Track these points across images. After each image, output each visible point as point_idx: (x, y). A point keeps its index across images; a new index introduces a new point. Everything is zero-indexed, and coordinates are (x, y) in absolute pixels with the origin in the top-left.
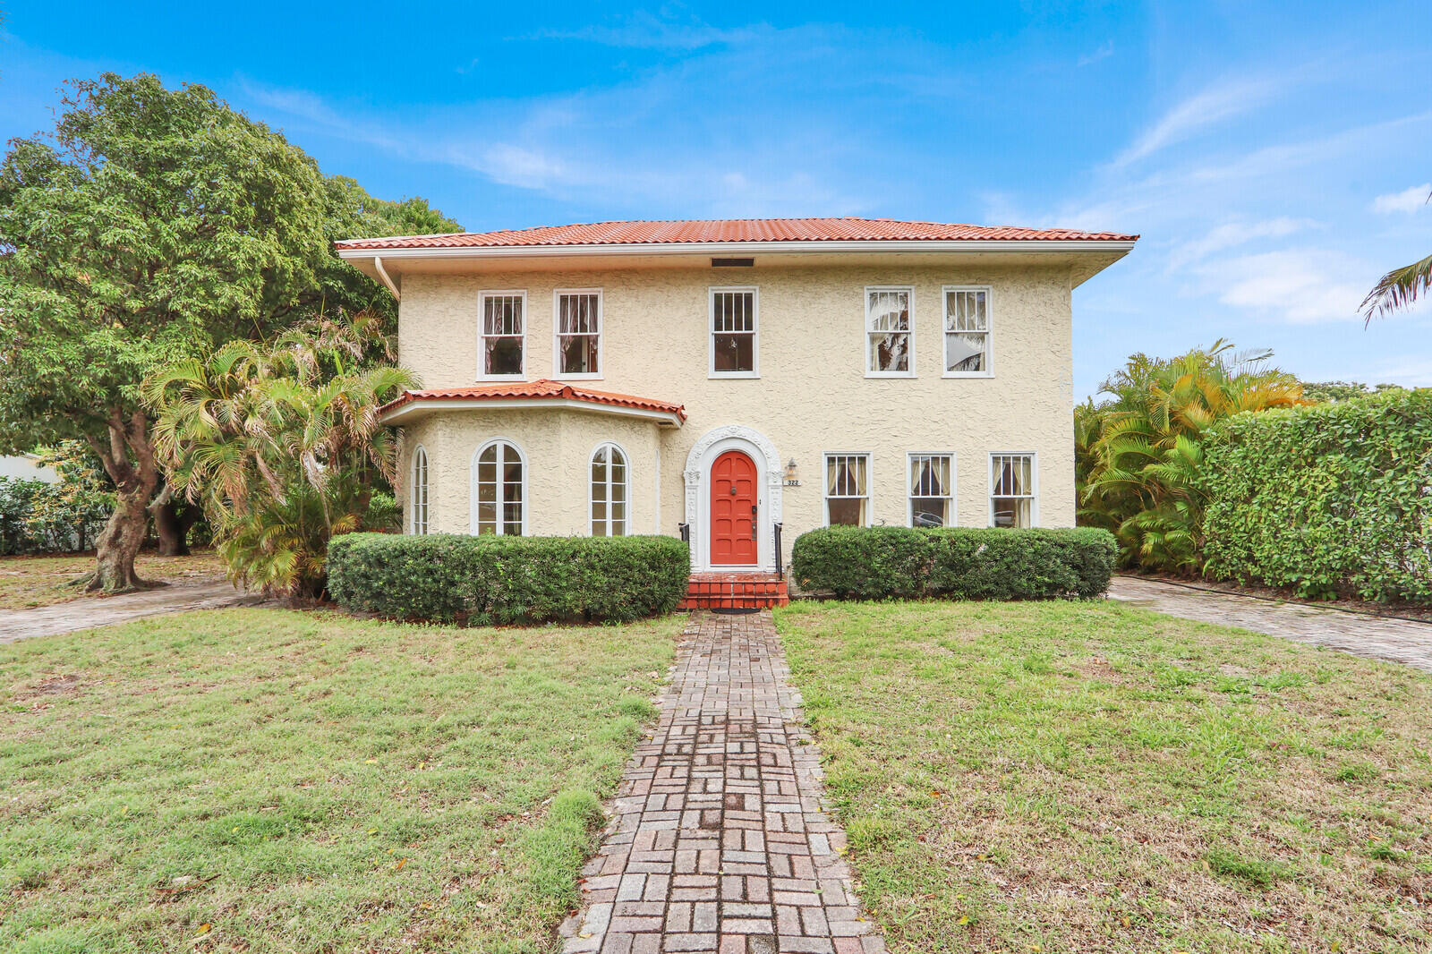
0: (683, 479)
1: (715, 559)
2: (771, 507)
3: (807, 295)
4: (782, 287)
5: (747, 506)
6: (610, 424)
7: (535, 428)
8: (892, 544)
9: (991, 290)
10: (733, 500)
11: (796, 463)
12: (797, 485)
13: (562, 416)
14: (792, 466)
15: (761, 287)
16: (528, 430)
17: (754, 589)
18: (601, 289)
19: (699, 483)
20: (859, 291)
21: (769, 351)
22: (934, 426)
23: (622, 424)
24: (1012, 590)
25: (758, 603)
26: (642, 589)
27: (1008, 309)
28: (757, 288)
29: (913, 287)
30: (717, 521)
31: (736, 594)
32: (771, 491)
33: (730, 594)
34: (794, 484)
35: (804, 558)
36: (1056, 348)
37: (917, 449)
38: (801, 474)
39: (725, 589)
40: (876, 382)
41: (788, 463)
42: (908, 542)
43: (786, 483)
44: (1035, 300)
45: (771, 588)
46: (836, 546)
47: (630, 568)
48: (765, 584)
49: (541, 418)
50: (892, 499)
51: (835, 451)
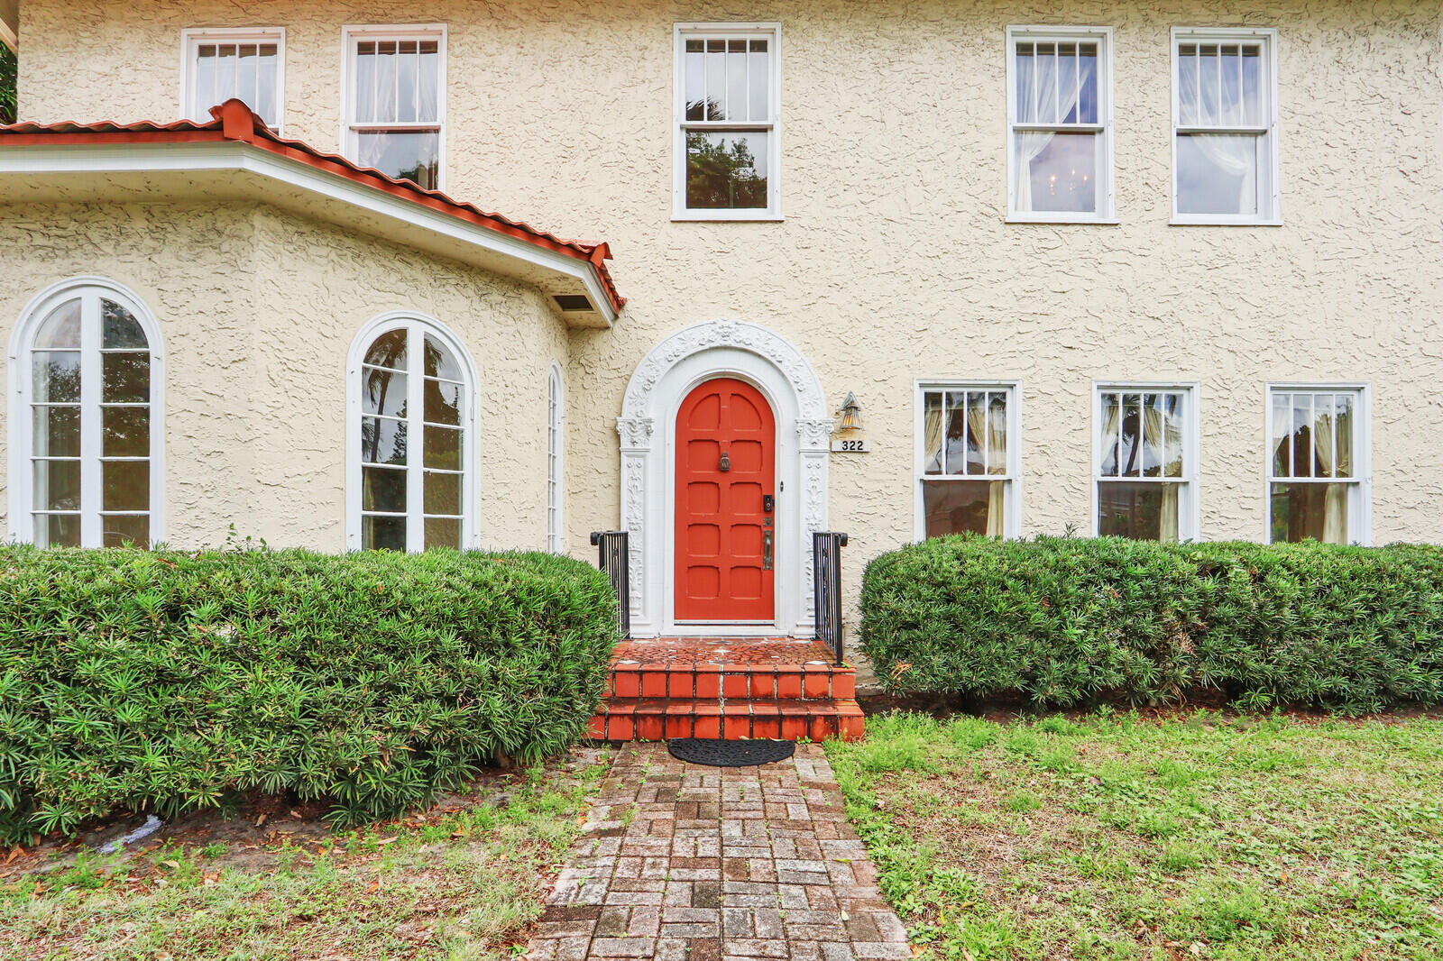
0: (618, 436)
1: (686, 608)
2: (805, 498)
3: (886, 43)
4: (831, 25)
5: (754, 495)
6: (418, 271)
7: (184, 253)
8: (1110, 581)
9: (1275, 39)
10: (724, 482)
11: (858, 403)
12: (860, 451)
13: (258, 219)
14: (850, 408)
15: (786, 25)
16: (166, 259)
17: (775, 687)
18: (443, 27)
19: (652, 443)
20: (998, 36)
21: (802, 163)
22: (1153, 327)
23: (453, 278)
24: (1384, 691)
25: (788, 728)
26: (446, 715)
27: (1309, 79)
28: (778, 26)
29: (1108, 30)
30: (688, 527)
31: (731, 700)
32: (804, 461)
33: (713, 700)
34: (855, 448)
35: (894, 613)
36: (1409, 165)
37: (1115, 376)
38: (870, 429)
39: (703, 688)
40: (1030, 231)
41: (841, 403)
42: (1151, 576)
43: (838, 446)
44: (1367, 63)
45: (816, 686)
46: (977, 584)
47: (398, 651)
48: (803, 675)
49: (200, 224)
50: (1061, 482)
51: (941, 379)
